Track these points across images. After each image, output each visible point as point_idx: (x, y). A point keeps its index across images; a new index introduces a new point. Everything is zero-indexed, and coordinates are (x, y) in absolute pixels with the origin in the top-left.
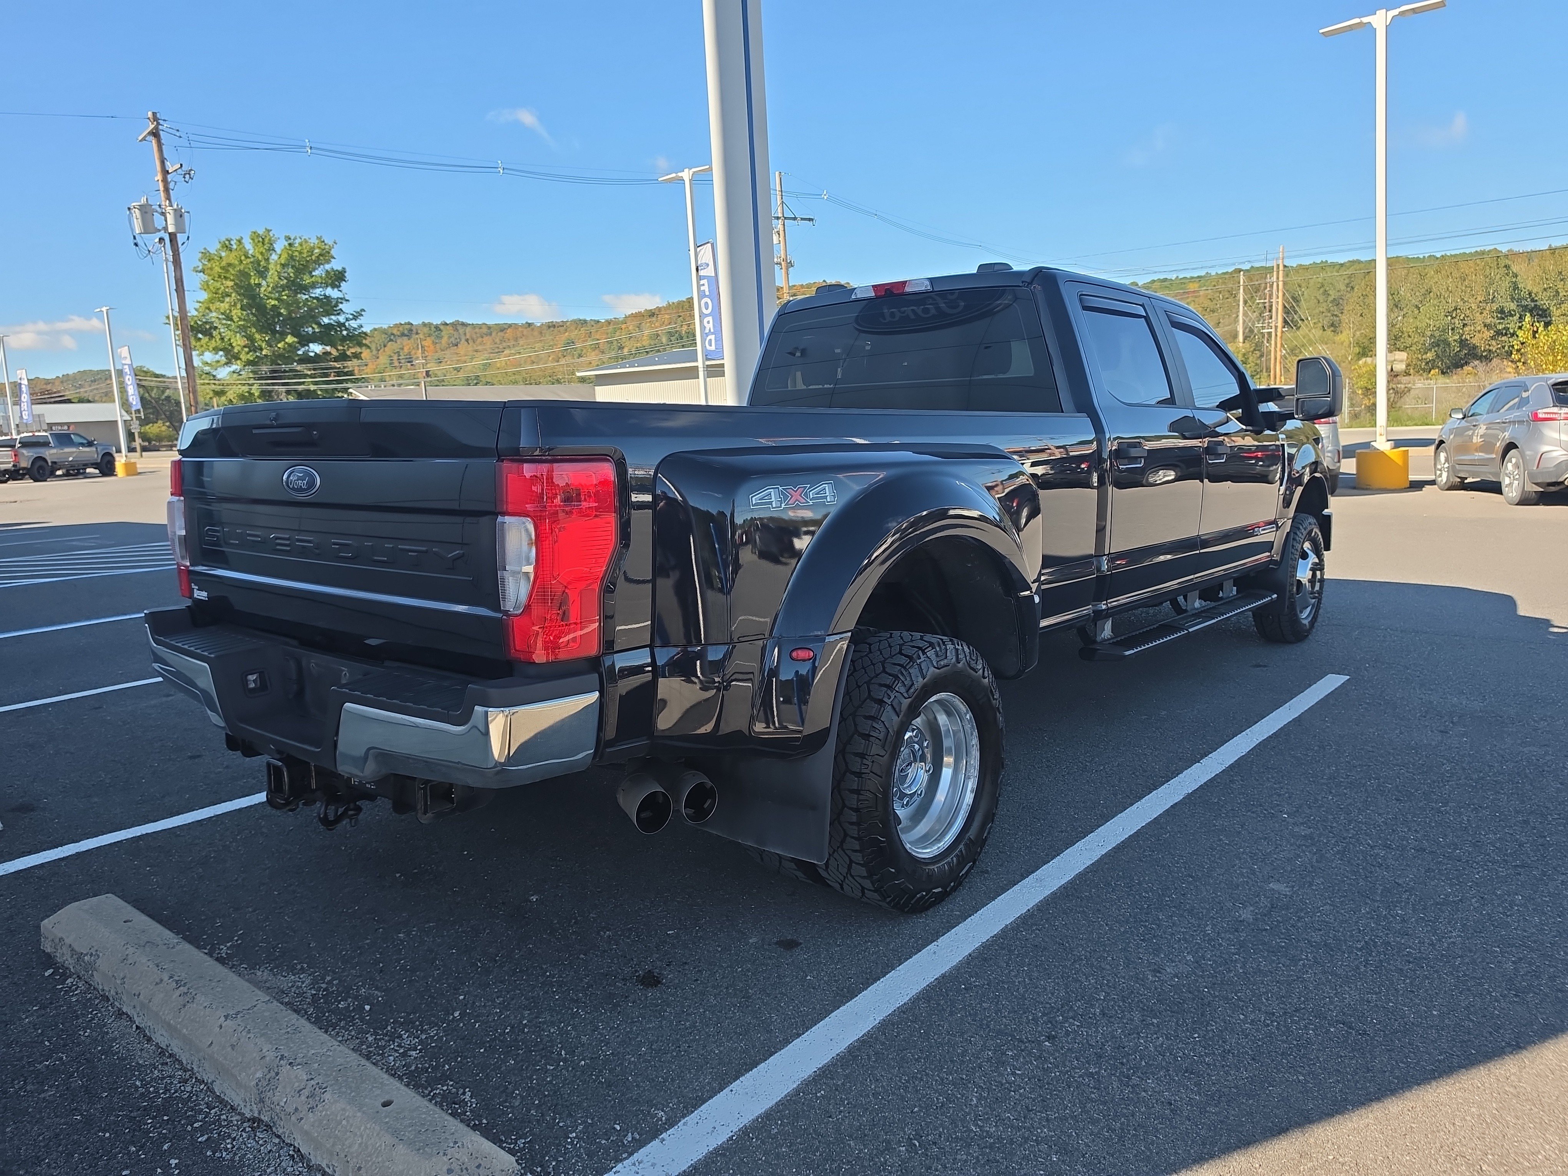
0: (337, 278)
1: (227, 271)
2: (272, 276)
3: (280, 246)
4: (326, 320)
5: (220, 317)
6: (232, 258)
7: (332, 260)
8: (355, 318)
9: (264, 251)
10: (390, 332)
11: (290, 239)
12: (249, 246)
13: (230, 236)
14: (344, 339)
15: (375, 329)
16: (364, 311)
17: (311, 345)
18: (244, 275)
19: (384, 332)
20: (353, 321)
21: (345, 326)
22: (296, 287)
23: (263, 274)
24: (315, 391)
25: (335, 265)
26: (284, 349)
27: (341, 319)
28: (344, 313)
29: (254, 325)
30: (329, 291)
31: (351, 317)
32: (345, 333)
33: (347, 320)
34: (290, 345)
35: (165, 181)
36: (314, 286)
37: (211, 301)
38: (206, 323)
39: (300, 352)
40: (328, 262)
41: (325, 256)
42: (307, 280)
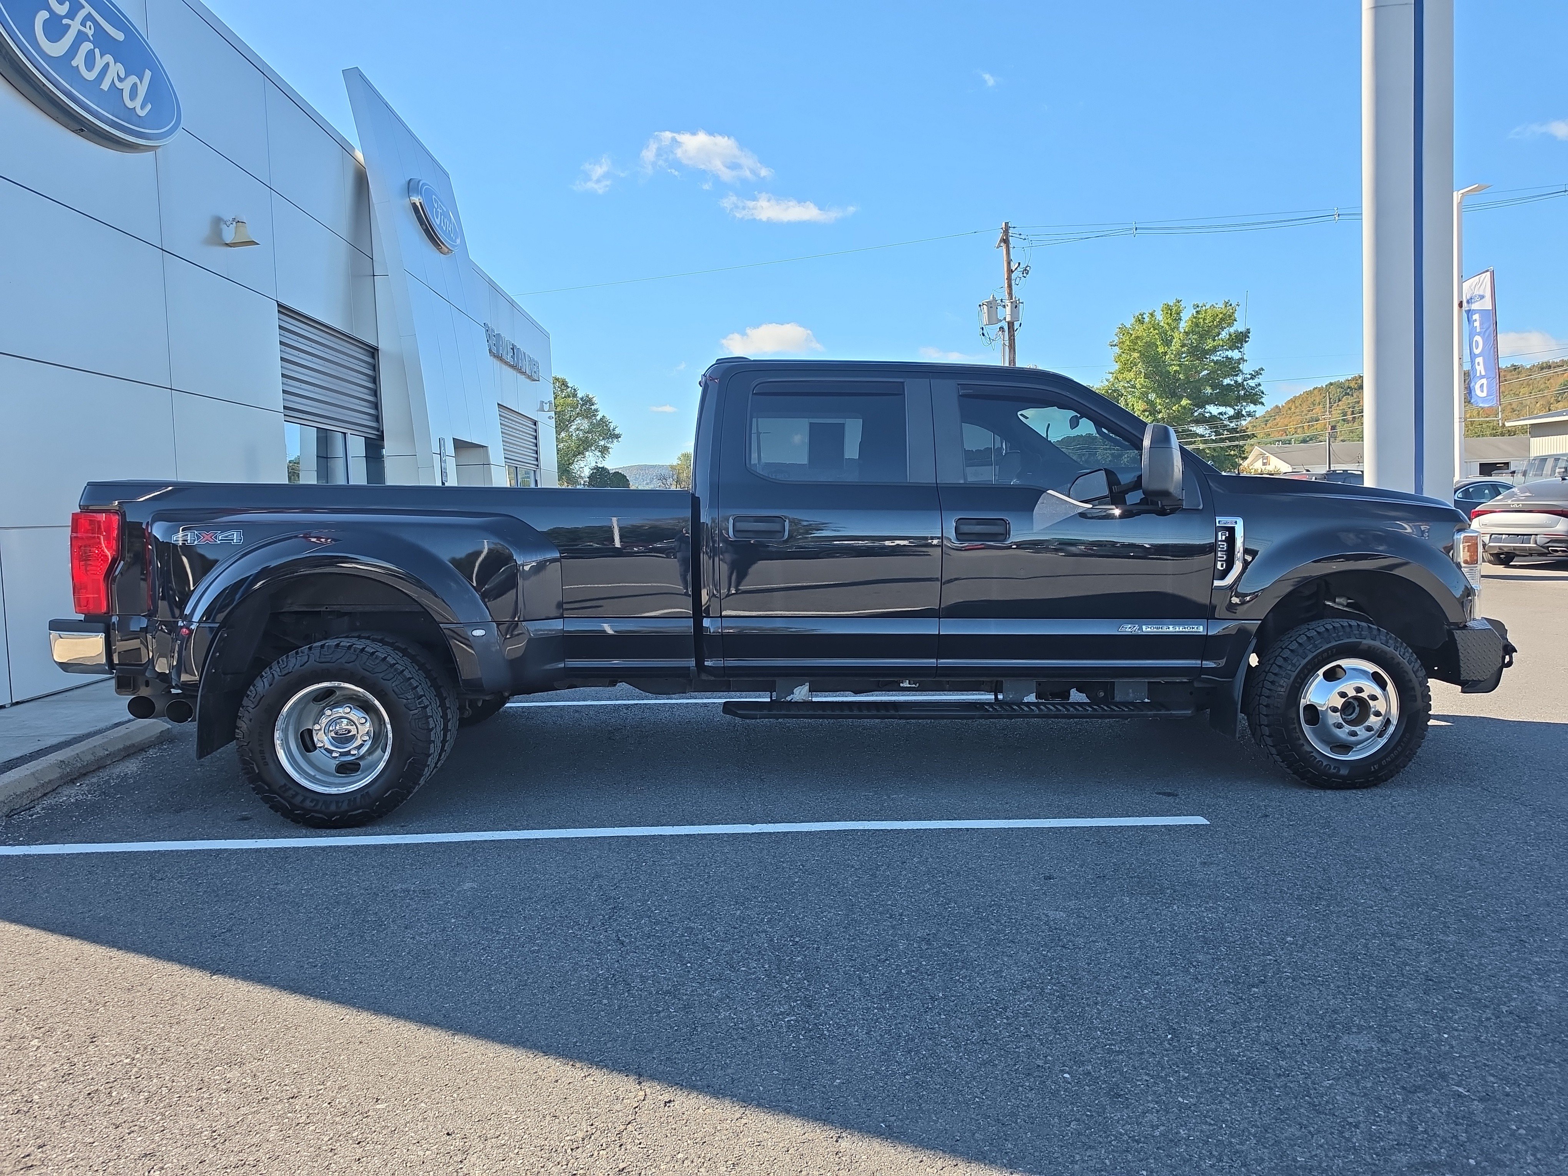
0: (1240, 339)
1: (1136, 344)
2: (1176, 345)
3: (1187, 316)
4: (1226, 381)
5: (1126, 385)
6: (1140, 331)
7: (1235, 323)
8: (1253, 377)
9: (1170, 322)
10: (1347, 385)
11: (1198, 307)
12: (1160, 317)
13: (1141, 312)
14: (1239, 399)
15: (1331, 384)
16: (1263, 370)
17: (1207, 406)
18: (1151, 345)
19: (1340, 385)
20: (1251, 381)
21: (1243, 385)
22: (1198, 353)
23: (1168, 342)
24: (1203, 450)
25: (1239, 327)
26: (1179, 411)
27: (1239, 379)
28: (1243, 374)
29: (1154, 391)
30: (1230, 354)
31: (1249, 376)
32: (1242, 393)
33: (1245, 380)
34: (1184, 408)
35: (1009, 279)
36: (1214, 350)
37: (1121, 372)
38: (1114, 391)
39: (1196, 414)
40: (1230, 325)
41: (1228, 319)
42: (1209, 344)
